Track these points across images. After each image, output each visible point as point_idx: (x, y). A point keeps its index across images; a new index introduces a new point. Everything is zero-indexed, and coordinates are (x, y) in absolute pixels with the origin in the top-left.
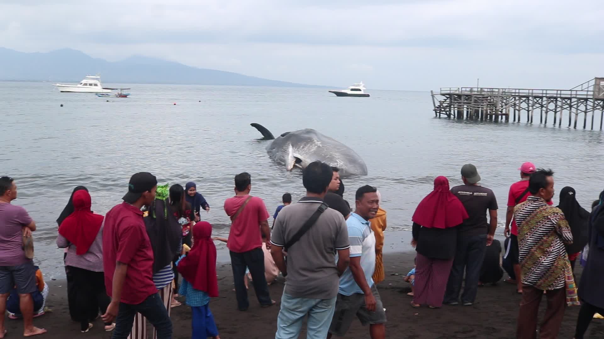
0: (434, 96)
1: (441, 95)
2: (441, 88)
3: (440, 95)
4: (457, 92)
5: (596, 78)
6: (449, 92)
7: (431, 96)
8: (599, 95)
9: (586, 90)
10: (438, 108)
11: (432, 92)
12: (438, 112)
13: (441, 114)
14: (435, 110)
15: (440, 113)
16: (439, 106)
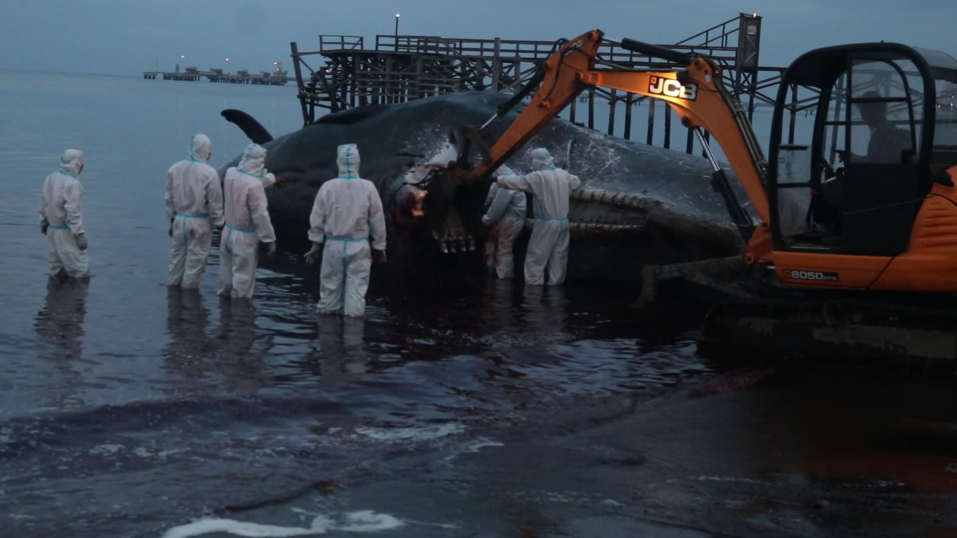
0: (300, 59)
1: (322, 54)
2: (321, 37)
3: (319, 55)
4: (358, 47)
5: (742, 15)
6: (339, 47)
7: (292, 58)
8: (745, 58)
9: (718, 43)
10: (308, 90)
11: (293, 45)
12: (309, 103)
13: (316, 108)
14: (302, 97)
15: (312, 105)
16: (309, 84)
